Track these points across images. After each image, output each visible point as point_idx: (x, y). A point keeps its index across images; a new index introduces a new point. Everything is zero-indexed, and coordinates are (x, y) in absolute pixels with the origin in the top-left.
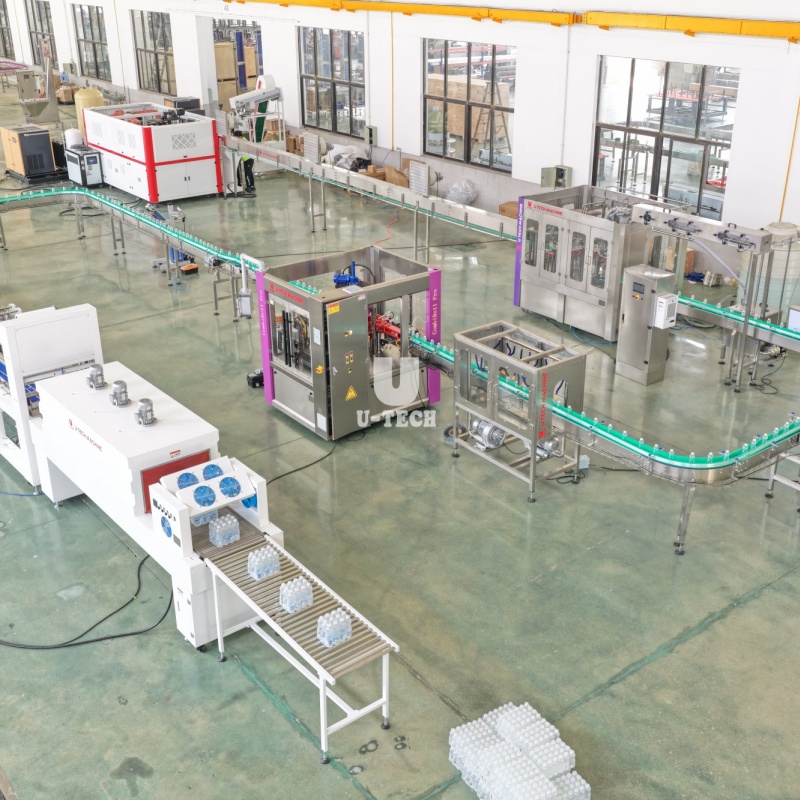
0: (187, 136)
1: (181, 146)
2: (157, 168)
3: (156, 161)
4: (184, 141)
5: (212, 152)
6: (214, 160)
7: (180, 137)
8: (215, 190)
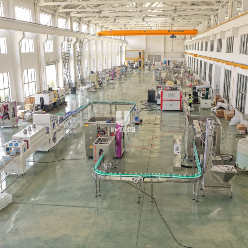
0: (173, 94)
1: (170, 96)
2: (163, 101)
3: (163, 99)
4: (171, 95)
5: (179, 99)
6: (180, 101)
7: (170, 94)
8: (179, 109)
